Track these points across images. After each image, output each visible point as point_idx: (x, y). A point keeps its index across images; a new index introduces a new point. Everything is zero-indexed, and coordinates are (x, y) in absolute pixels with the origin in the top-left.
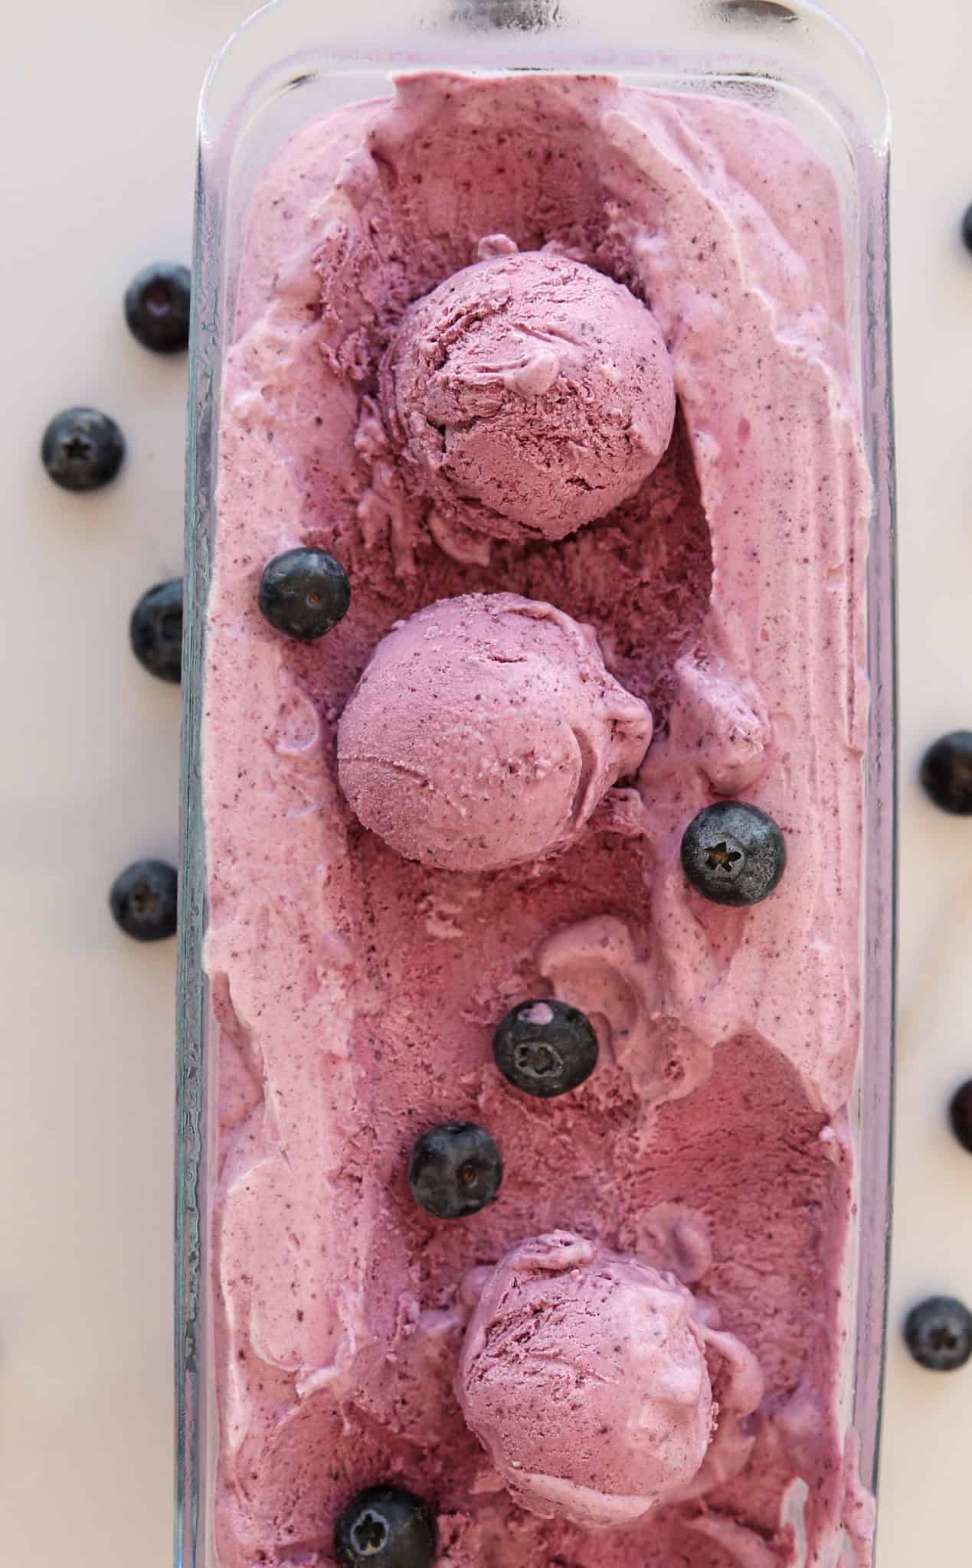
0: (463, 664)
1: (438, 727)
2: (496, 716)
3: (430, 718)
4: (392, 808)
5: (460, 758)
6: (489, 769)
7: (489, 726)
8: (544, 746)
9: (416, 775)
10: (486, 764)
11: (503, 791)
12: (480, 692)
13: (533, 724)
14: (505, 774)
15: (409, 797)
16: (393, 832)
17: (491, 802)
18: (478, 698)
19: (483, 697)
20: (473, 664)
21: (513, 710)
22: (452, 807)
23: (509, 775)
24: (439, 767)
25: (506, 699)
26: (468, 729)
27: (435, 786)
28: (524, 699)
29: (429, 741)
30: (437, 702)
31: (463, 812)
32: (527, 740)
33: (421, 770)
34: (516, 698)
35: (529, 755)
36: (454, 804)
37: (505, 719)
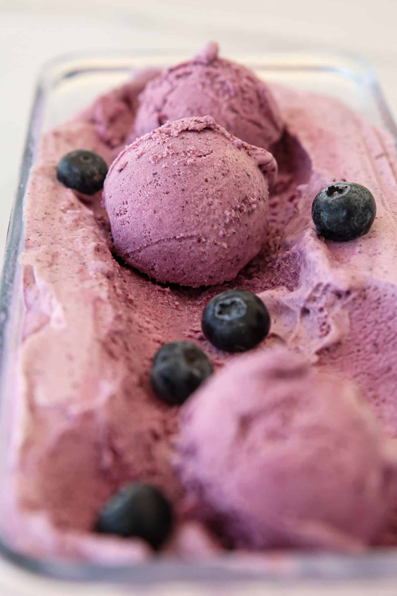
0: (187, 167)
1: (194, 206)
2: (221, 186)
3: (187, 203)
4: (183, 262)
5: (212, 217)
6: (230, 215)
7: (220, 193)
8: (249, 192)
9: (191, 237)
10: (227, 213)
11: (240, 224)
12: (205, 177)
13: (239, 182)
14: (238, 215)
15: (192, 252)
16: (186, 276)
17: (237, 233)
18: (206, 181)
19: (209, 180)
20: (192, 164)
21: (226, 179)
22: (219, 245)
23: (241, 214)
24: (204, 227)
25: (219, 175)
26: (210, 199)
27: (206, 238)
28: (228, 171)
29: (192, 216)
30: (187, 193)
31: (225, 245)
32: (241, 192)
33: (195, 233)
34: (224, 172)
35: (245, 200)
36: (219, 243)
37: (225, 185)
